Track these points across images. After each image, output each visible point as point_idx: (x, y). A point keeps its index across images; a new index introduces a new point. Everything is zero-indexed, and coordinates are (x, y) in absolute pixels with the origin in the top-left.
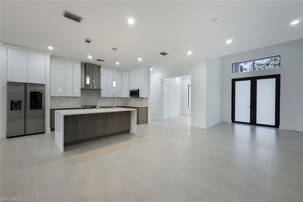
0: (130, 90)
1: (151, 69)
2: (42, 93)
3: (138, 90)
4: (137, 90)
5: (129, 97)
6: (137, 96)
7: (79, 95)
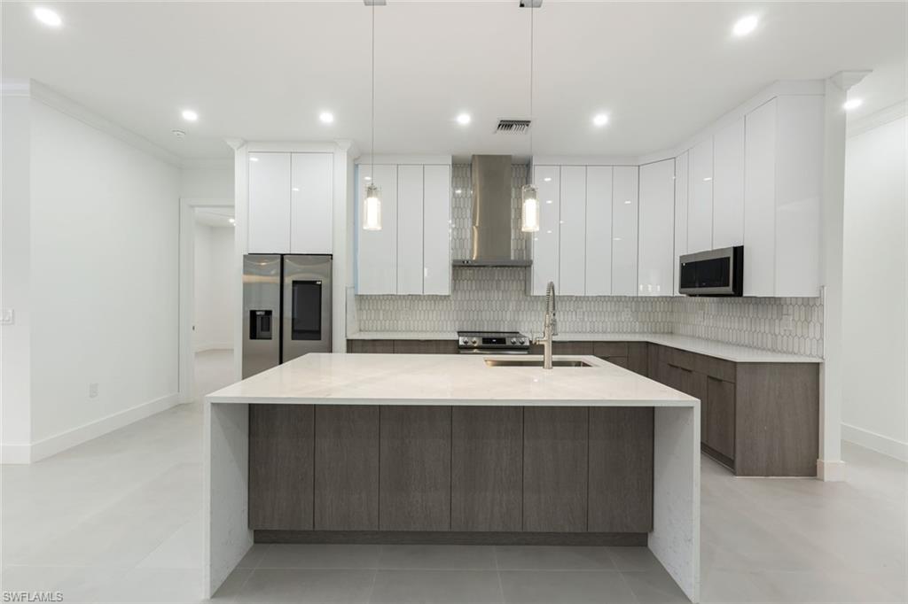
0: (681, 257)
1: (852, 104)
2: (320, 285)
3: (738, 252)
4: (731, 255)
5: (677, 294)
6: (729, 289)
7: (445, 290)
